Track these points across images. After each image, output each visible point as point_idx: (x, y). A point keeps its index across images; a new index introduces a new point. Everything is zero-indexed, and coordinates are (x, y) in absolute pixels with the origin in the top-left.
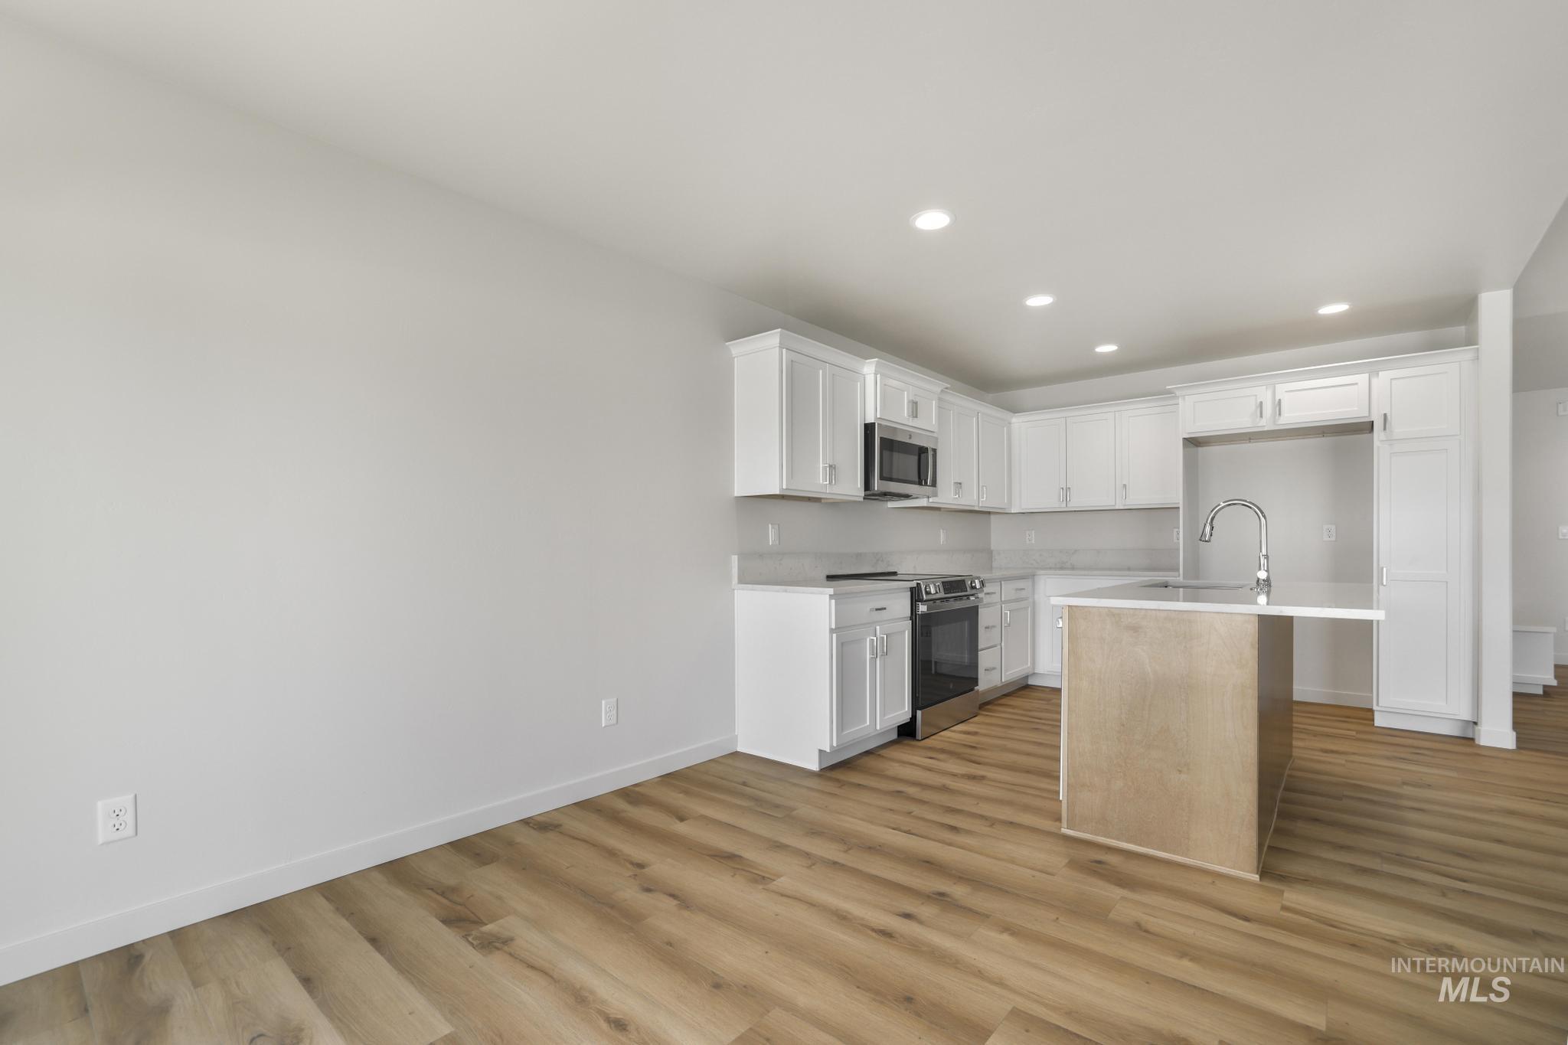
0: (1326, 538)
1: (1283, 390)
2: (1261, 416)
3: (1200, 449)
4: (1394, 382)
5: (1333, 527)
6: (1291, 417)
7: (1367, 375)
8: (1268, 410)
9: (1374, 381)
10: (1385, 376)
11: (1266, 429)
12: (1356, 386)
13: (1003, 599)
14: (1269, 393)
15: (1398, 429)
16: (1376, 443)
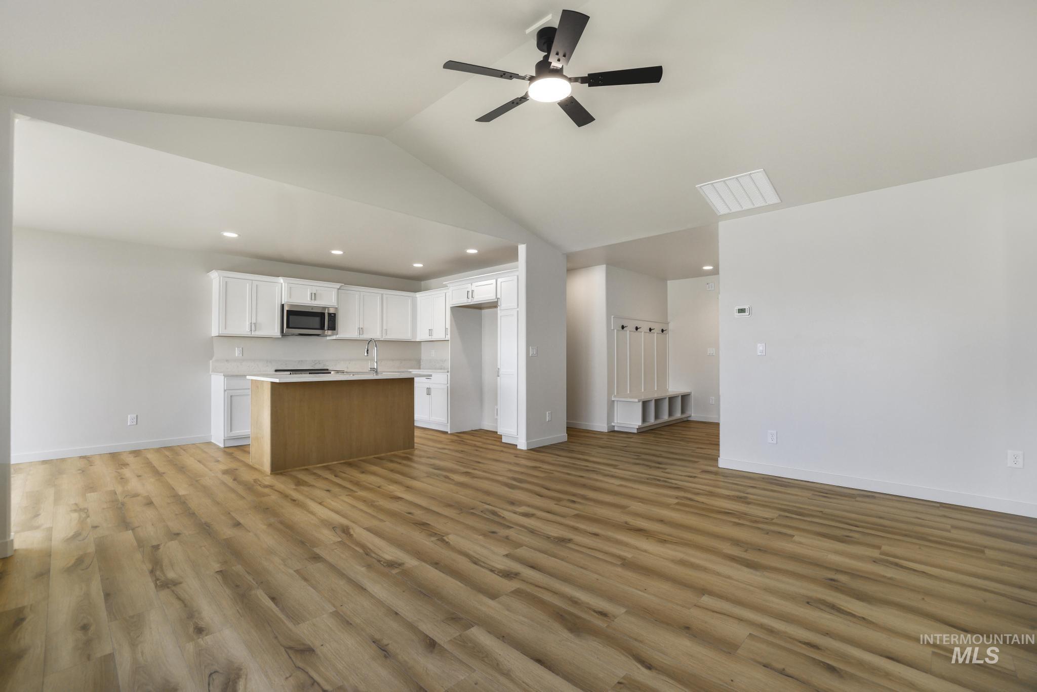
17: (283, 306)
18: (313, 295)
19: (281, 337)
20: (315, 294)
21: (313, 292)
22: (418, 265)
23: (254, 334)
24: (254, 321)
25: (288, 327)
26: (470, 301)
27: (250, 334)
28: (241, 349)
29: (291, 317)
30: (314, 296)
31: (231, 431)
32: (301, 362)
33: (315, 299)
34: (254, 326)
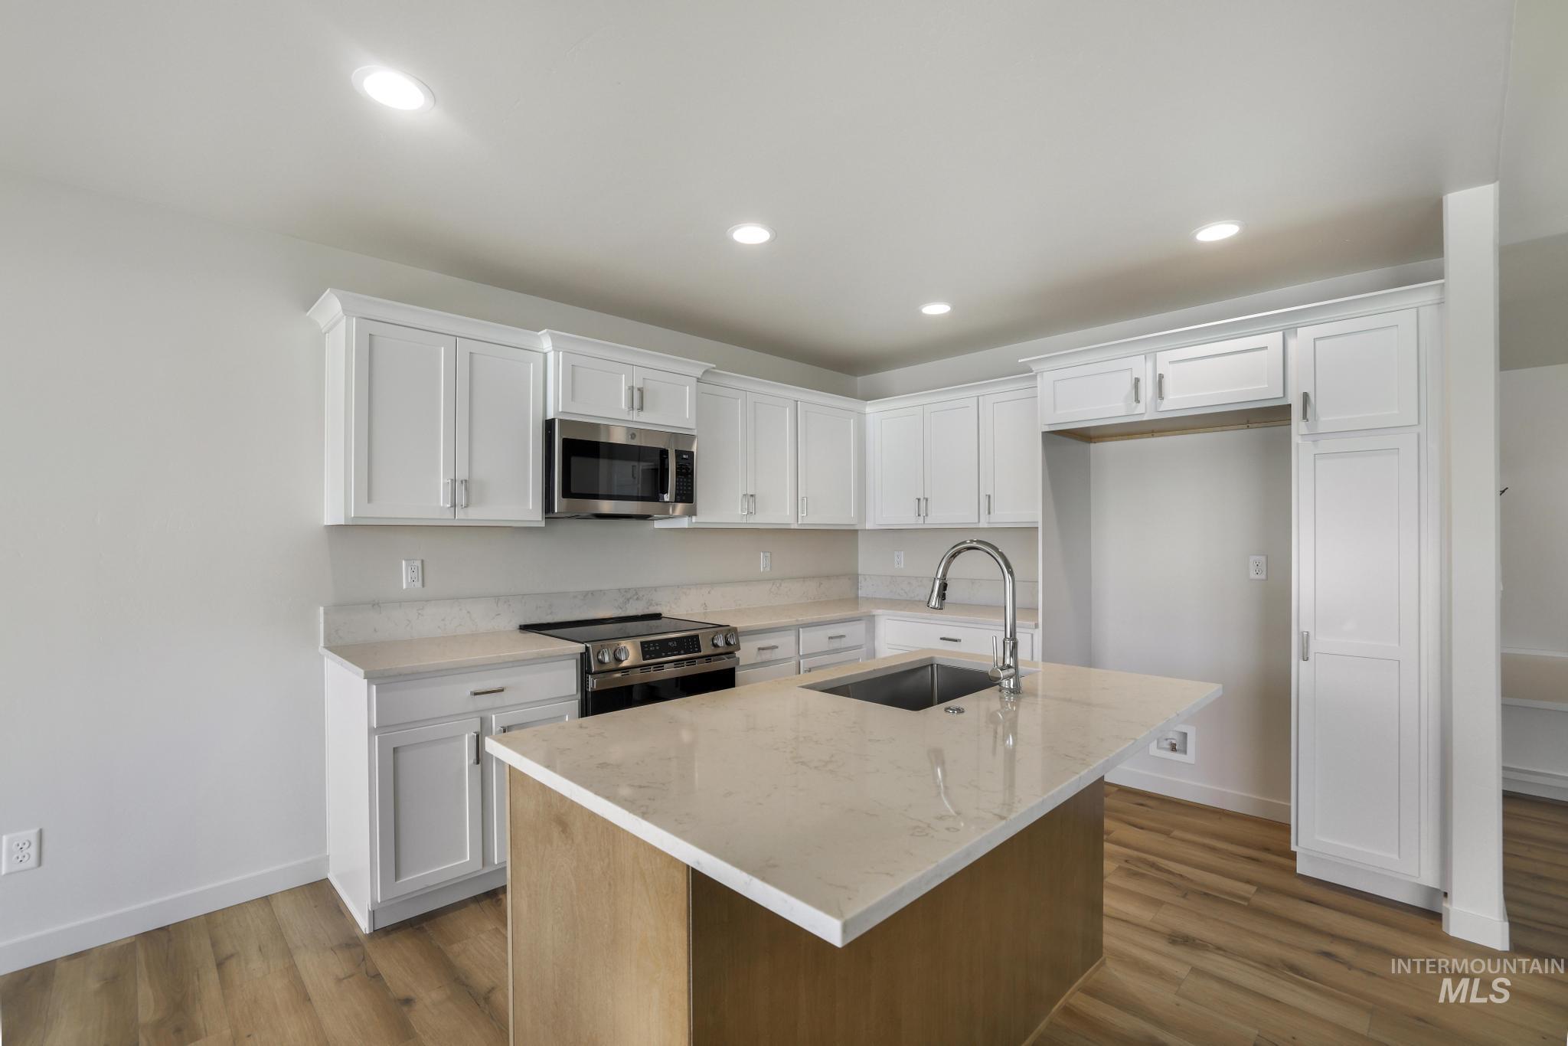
0: (1253, 575)
1: (1167, 360)
2: (1137, 401)
3: (1092, 445)
4: (1317, 342)
5: (1263, 559)
6: (1179, 400)
7: (1280, 334)
8: (1148, 390)
9: (1292, 344)
10: (1306, 334)
11: (1145, 418)
12: (1264, 352)
13: (801, 654)
14: (1150, 364)
15: (1326, 417)
16: (1296, 439)
17: (549, 425)
18: (636, 394)
19: (543, 524)
20: (641, 390)
21: (637, 384)
22: (936, 309)
23: (464, 516)
24: (463, 474)
25: (567, 493)
26: (1140, 408)
27: (449, 515)
28: (418, 563)
29: (574, 460)
30: (639, 398)
31: (397, 877)
32: (590, 596)
33: (641, 408)
34: (464, 489)
